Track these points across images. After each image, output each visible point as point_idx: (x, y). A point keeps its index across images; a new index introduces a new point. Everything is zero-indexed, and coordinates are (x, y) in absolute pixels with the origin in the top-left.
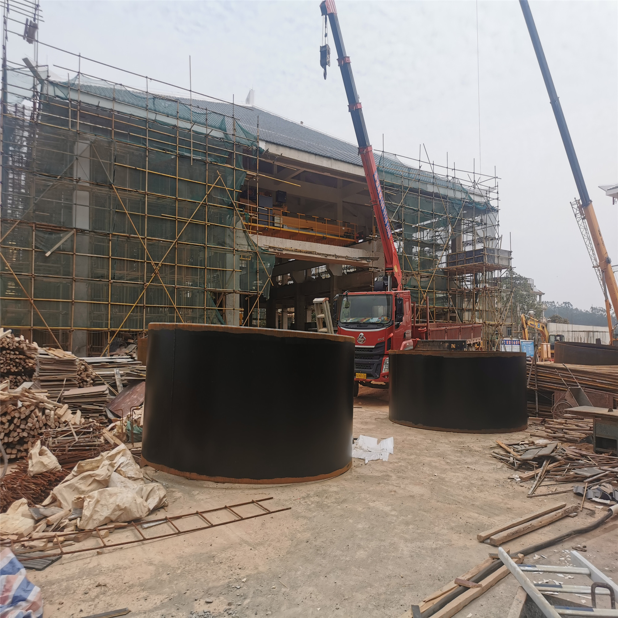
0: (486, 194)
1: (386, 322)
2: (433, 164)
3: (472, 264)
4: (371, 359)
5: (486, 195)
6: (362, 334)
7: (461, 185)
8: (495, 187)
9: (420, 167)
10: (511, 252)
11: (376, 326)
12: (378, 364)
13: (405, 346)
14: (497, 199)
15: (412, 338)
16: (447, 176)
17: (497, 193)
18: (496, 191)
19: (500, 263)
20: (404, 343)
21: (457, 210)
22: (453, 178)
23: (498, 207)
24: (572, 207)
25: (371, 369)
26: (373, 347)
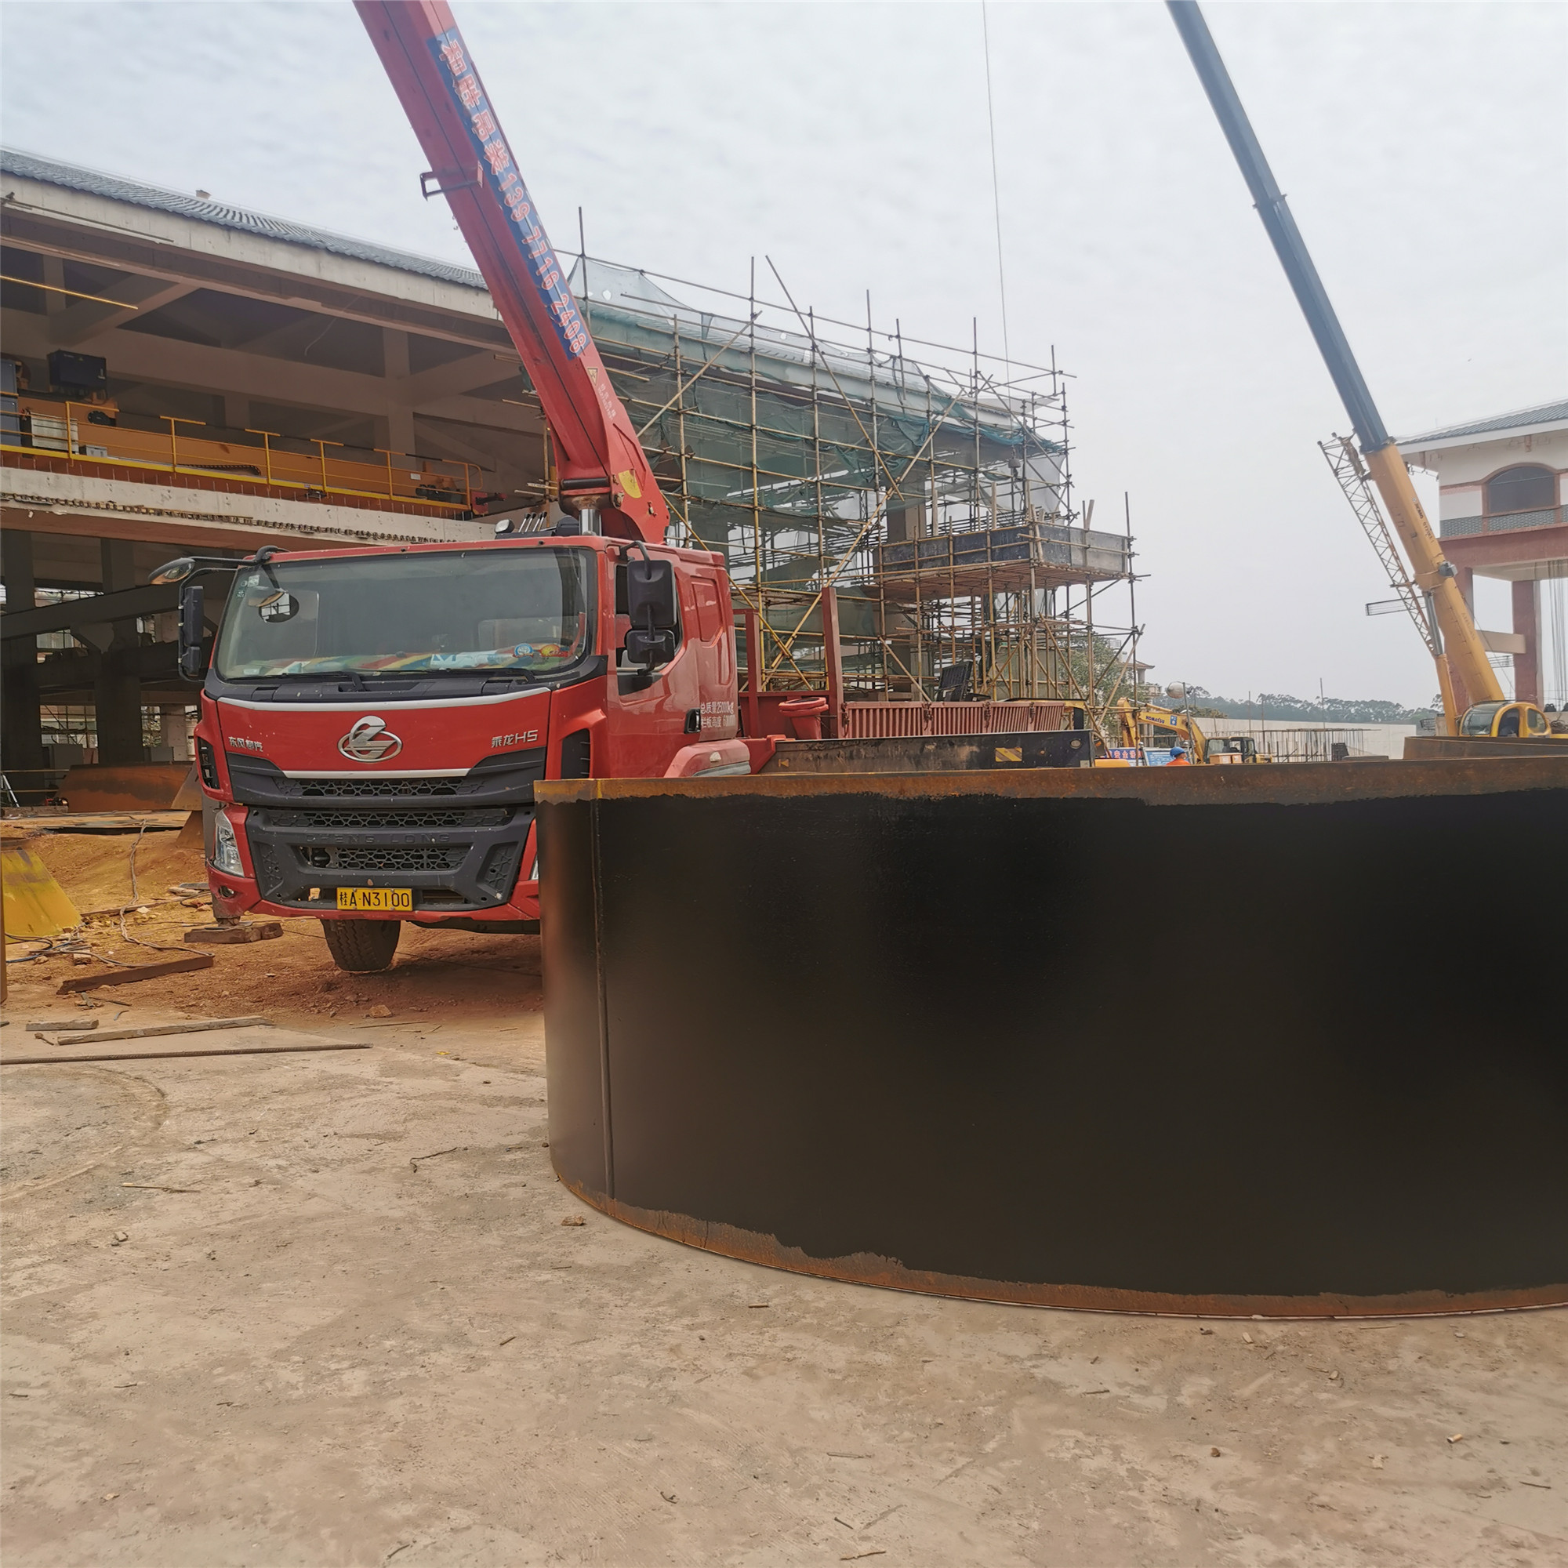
0: (1024, 407)
1: (546, 667)
2: (811, 315)
3: (984, 565)
4: (451, 823)
5: (1021, 411)
6: (376, 722)
7: (927, 378)
8: (1055, 395)
9: (754, 316)
10: (1130, 539)
11: (480, 684)
12: (495, 849)
13: (696, 764)
14: (1065, 423)
15: (741, 734)
16: (870, 351)
17: (1064, 408)
18: (1060, 404)
19: (1090, 564)
20: (688, 752)
21: (914, 438)
22: (893, 357)
23: (1066, 441)
24: (1326, 454)
25: (447, 866)
26: (463, 772)
